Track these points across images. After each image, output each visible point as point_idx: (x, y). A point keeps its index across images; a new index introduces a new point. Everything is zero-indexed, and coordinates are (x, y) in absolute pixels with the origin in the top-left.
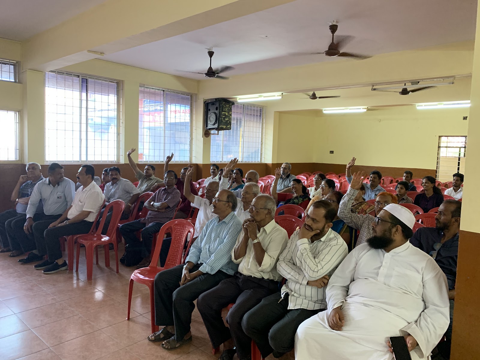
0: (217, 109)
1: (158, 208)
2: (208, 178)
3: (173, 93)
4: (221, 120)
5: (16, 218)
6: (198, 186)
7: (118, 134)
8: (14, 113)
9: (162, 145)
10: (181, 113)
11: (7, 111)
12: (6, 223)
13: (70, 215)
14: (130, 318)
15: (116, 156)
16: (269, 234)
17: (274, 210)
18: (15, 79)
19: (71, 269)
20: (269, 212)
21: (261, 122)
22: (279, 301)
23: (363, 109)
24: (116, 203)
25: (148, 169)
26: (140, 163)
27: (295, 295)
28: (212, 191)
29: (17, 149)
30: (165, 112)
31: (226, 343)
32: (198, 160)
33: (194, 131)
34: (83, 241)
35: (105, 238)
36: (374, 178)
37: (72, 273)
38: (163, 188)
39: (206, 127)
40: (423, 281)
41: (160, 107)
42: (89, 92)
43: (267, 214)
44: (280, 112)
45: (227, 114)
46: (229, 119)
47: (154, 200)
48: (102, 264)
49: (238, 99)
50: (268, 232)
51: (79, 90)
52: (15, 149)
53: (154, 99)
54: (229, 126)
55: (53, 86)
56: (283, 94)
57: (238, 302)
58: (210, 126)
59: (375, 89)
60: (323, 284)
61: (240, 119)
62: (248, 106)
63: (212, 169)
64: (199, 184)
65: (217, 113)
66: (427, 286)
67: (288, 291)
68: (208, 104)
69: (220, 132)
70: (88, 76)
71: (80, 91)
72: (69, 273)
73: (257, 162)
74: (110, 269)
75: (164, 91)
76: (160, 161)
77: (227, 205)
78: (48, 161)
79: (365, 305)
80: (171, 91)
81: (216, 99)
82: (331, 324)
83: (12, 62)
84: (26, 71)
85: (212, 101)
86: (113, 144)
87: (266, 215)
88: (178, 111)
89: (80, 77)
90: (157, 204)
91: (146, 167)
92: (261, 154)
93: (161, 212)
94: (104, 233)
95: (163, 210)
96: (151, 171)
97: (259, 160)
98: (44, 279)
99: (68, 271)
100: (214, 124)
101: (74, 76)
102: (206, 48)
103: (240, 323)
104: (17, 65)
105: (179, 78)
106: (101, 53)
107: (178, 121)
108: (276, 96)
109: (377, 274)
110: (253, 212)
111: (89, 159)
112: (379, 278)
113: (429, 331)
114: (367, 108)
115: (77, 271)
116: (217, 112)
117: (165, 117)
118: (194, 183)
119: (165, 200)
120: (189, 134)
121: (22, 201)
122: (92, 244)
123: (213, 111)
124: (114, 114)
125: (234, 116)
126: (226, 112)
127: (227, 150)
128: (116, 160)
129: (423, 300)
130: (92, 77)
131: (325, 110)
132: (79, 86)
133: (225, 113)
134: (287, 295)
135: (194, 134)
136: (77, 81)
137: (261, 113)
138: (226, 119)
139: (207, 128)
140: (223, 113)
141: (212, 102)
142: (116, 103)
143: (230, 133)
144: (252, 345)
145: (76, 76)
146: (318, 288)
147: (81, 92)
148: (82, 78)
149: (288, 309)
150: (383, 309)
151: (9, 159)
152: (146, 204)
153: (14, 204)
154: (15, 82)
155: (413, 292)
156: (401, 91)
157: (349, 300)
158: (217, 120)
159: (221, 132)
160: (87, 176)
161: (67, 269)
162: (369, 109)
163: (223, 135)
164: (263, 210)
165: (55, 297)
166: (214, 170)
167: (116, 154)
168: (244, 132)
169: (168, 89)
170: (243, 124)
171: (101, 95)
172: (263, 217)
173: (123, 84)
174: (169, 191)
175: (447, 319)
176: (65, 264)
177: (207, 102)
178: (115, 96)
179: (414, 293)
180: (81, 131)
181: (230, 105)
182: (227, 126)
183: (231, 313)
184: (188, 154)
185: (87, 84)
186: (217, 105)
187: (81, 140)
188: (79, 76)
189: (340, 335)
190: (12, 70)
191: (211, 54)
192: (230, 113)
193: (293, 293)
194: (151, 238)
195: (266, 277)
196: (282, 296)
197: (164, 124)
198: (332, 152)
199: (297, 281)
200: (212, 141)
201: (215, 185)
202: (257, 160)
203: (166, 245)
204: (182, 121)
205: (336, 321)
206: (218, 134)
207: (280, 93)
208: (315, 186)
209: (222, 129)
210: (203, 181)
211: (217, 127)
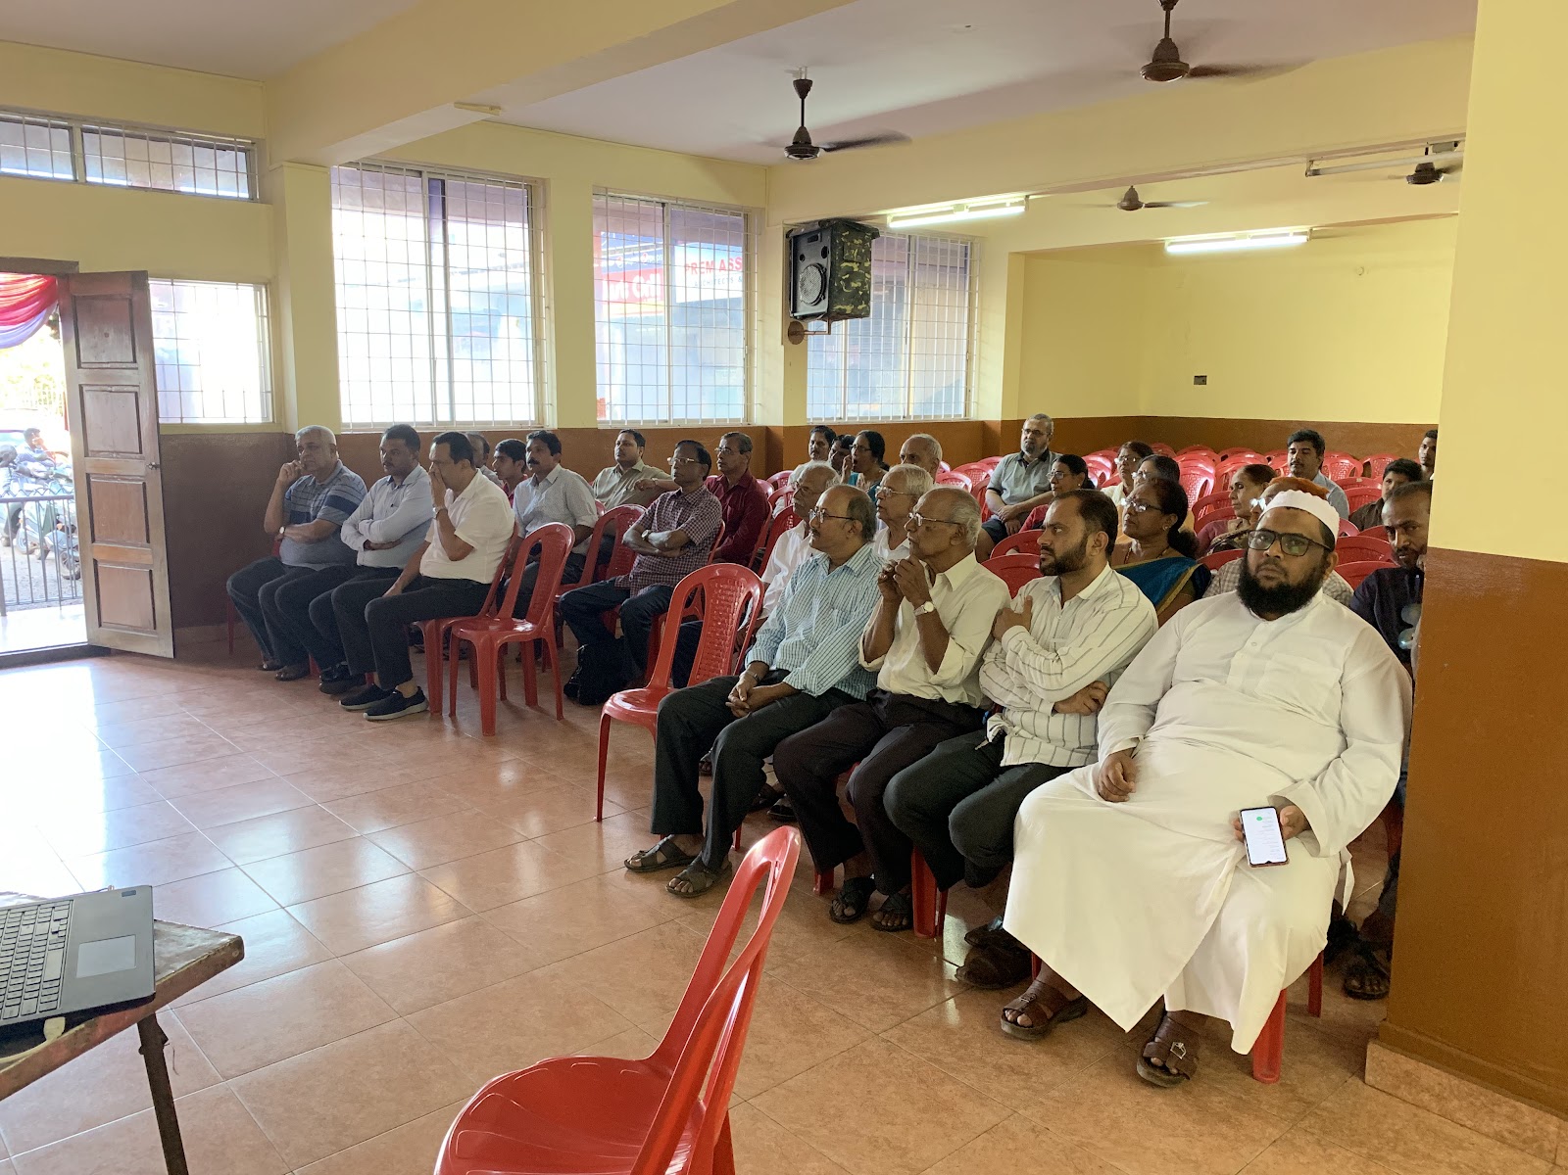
0: (824, 254)
1: (661, 546)
2: (799, 466)
3: (693, 211)
4: (839, 286)
5: (284, 581)
6: (771, 491)
7: (537, 341)
8: (252, 288)
9: (663, 371)
10: (717, 272)
11: (237, 285)
12: (259, 595)
13: (426, 566)
14: (603, 817)
15: (533, 406)
16: (960, 588)
17: (975, 529)
18: (251, 188)
19: (437, 711)
20: (962, 531)
21: (967, 288)
22: (980, 747)
23: (1295, 234)
24: (550, 532)
25: (625, 443)
26: (600, 427)
27: (1022, 733)
28: (813, 493)
29: (267, 392)
30: (668, 269)
31: (851, 862)
32: (770, 414)
33: (756, 325)
34: (469, 632)
35: (524, 627)
36: (1303, 452)
37: (441, 719)
38: (671, 493)
39: (793, 312)
40: (1343, 683)
41: (656, 253)
42: (449, 218)
43: (955, 537)
44: (1029, 256)
45: (855, 266)
46: (864, 284)
47: (647, 524)
48: (517, 698)
49: (889, 219)
50: (954, 586)
51: (421, 215)
52: (261, 392)
53: (637, 230)
54: (861, 304)
55: (350, 204)
56: (1031, 197)
57: (875, 751)
58: (804, 309)
59: (1316, 173)
60: (1092, 704)
61: (900, 283)
62: (923, 239)
63: (813, 442)
64: (775, 485)
65: (825, 265)
66: (1351, 695)
67: (1003, 723)
68: (796, 238)
69: (835, 324)
70: (447, 172)
71: (424, 218)
72: (432, 719)
73: (952, 419)
74: (541, 710)
75: (663, 204)
76: (659, 421)
77: (848, 527)
78: (347, 425)
79: (1190, 742)
80: (687, 204)
81: (822, 223)
82: (1101, 789)
83: (240, 143)
84: (282, 166)
85: (811, 229)
86: (522, 373)
87: (951, 539)
88: (707, 263)
89: (425, 175)
90: (658, 537)
91: (620, 437)
92: (968, 392)
93: (669, 558)
94: (521, 613)
95: (676, 553)
96: (635, 448)
97: (962, 413)
98: (370, 731)
99: (429, 715)
100: (818, 301)
101: (409, 173)
102: (791, 72)
103: (879, 799)
104: (253, 150)
105: (709, 162)
106: (492, 108)
107: (707, 296)
108: (1006, 206)
109: (1227, 668)
110: (916, 530)
111: (458, 418)
112: (1230, 679)
113: (1343, 796)
114: (1307, 230)
115: (452, 714)
116: (826, 262)
117: (669, 285)
118: (759, 482)
119: (679, 524)
120: (742, 334)
121: (298, 534)
122: (491, 640)
123: (814, 261)
124: (521, 280)
125: (877, 272)
126: (853, 262)
127: (859, 382)
128: (533, 419)
129: (1341, 732)
130: (457, 173)
131: (1172, 244)
132: (423, 200)
133: (849, 264)
134: (1001, 735)
135: (757, 336)
136: (416, 187)
137: (966, 261)
138: (853, 285)
139: (795, 314)
140: (845, 264)
141: (810, 233)
142: (527, 248)
143: (866, 327)
144: (913, 858)
145: (413, 173)
146: (1081, 714)
147: (428, 220)
148: (430, 179)
149: (1002, 765)
150: (1231, 748)
151: (249, 421)
152: (628, 536)
153: (274, 541)
154: (252, 199)
155: (1313, 708)
156: (1413, 173)
157: (1152, 735)
158: (825, 291)
159: (840, 326)
160: (460, 465)
161: (425, 711)
162: (1314, 235)
163: (846, 335)
164: (943, 526)
165: (407, 771)
166: (819, 443)
167: (532, 402)
168: (911, 324)
169: (677, 199)
170: (907, 298)
171: (484, 227)
172: (944, 545)
173: (545, 190)
174: (689, 498)
175: (1395, 773)
176: (419, 697)
177: (793, 233)
178: (523, 228)
179: (1316, 711)
180: (432, 335)
181: (864, 241)
182: (856, 306)
183: (858, 774)
184: (739, 398)
185: (443, 193)
186: (826, 241)
187: (433, 360)
188: (420, 173)
189: (1123, 812)
190: (243, 168)
191: (803, 87)
192: (866, 265)
193: (1016, 729)
194: (644, 625)
195: (951, 698)
196: (990, 735)
197: (668, 306)
198: (1201, 380)
199: (1028, 705)
200: (810, 354)
201: (823, 478)
202: (954, 413)
203: (688, 641)
204: (721, 295)
205: (1115, 780)
206: (829, 333)
207: (1019, 196)
208: (1122, 483)
209: (842, 316)
210: (785, 477)
211: (825, 310)
